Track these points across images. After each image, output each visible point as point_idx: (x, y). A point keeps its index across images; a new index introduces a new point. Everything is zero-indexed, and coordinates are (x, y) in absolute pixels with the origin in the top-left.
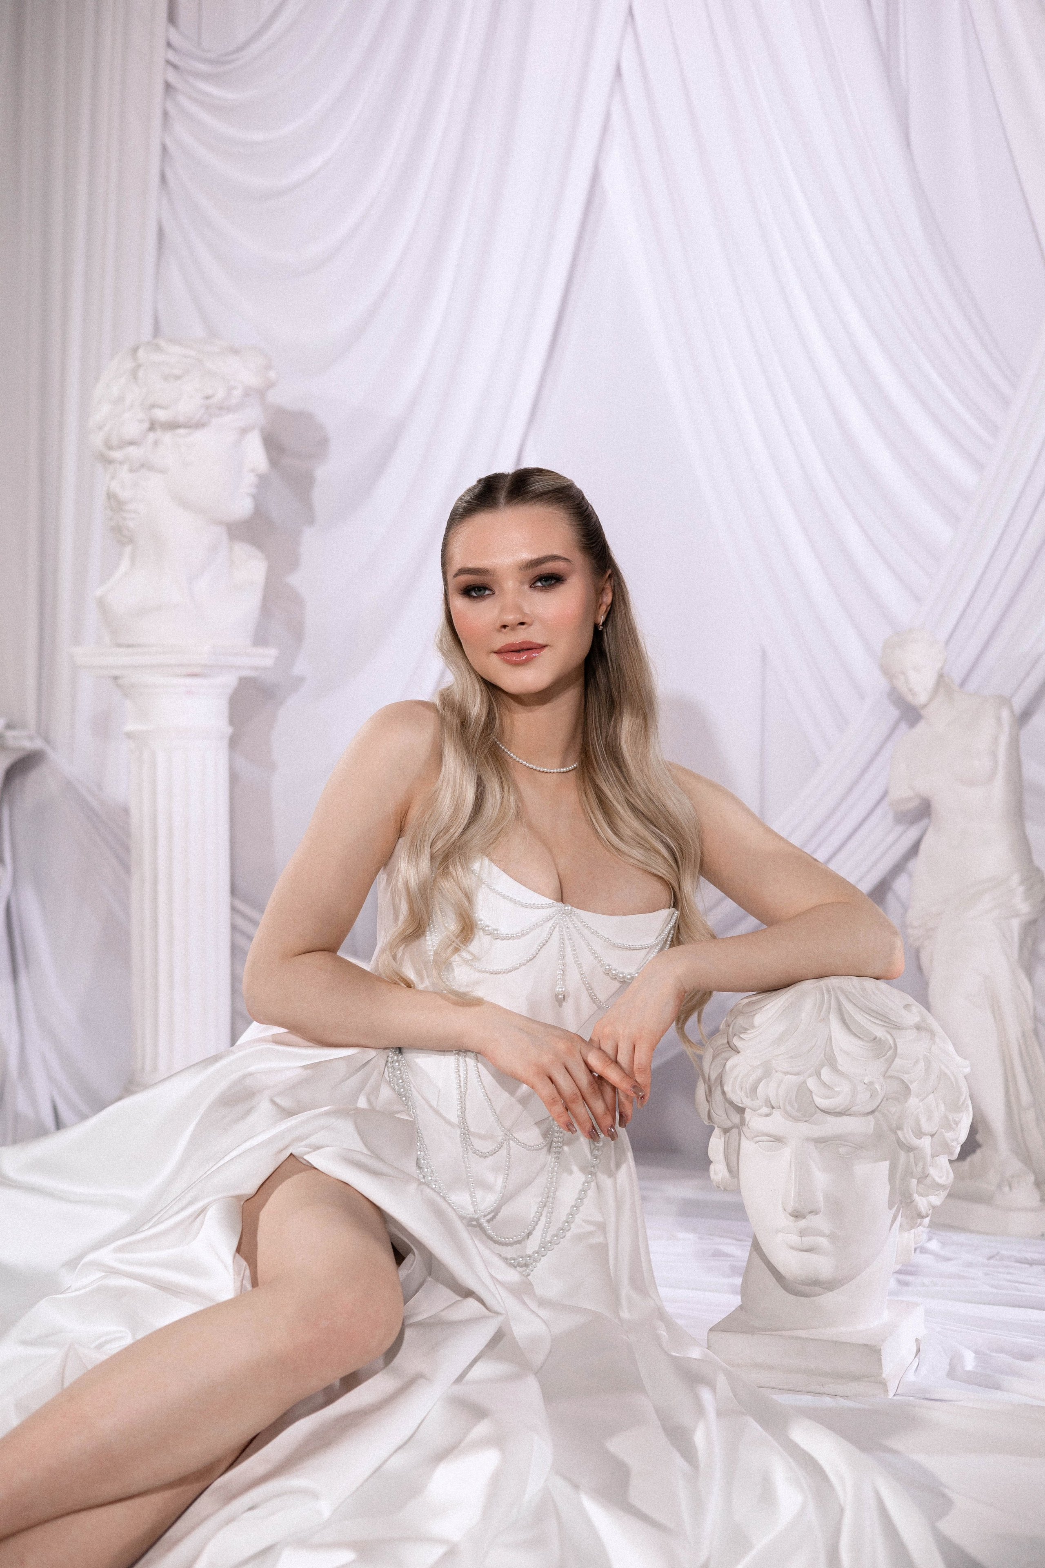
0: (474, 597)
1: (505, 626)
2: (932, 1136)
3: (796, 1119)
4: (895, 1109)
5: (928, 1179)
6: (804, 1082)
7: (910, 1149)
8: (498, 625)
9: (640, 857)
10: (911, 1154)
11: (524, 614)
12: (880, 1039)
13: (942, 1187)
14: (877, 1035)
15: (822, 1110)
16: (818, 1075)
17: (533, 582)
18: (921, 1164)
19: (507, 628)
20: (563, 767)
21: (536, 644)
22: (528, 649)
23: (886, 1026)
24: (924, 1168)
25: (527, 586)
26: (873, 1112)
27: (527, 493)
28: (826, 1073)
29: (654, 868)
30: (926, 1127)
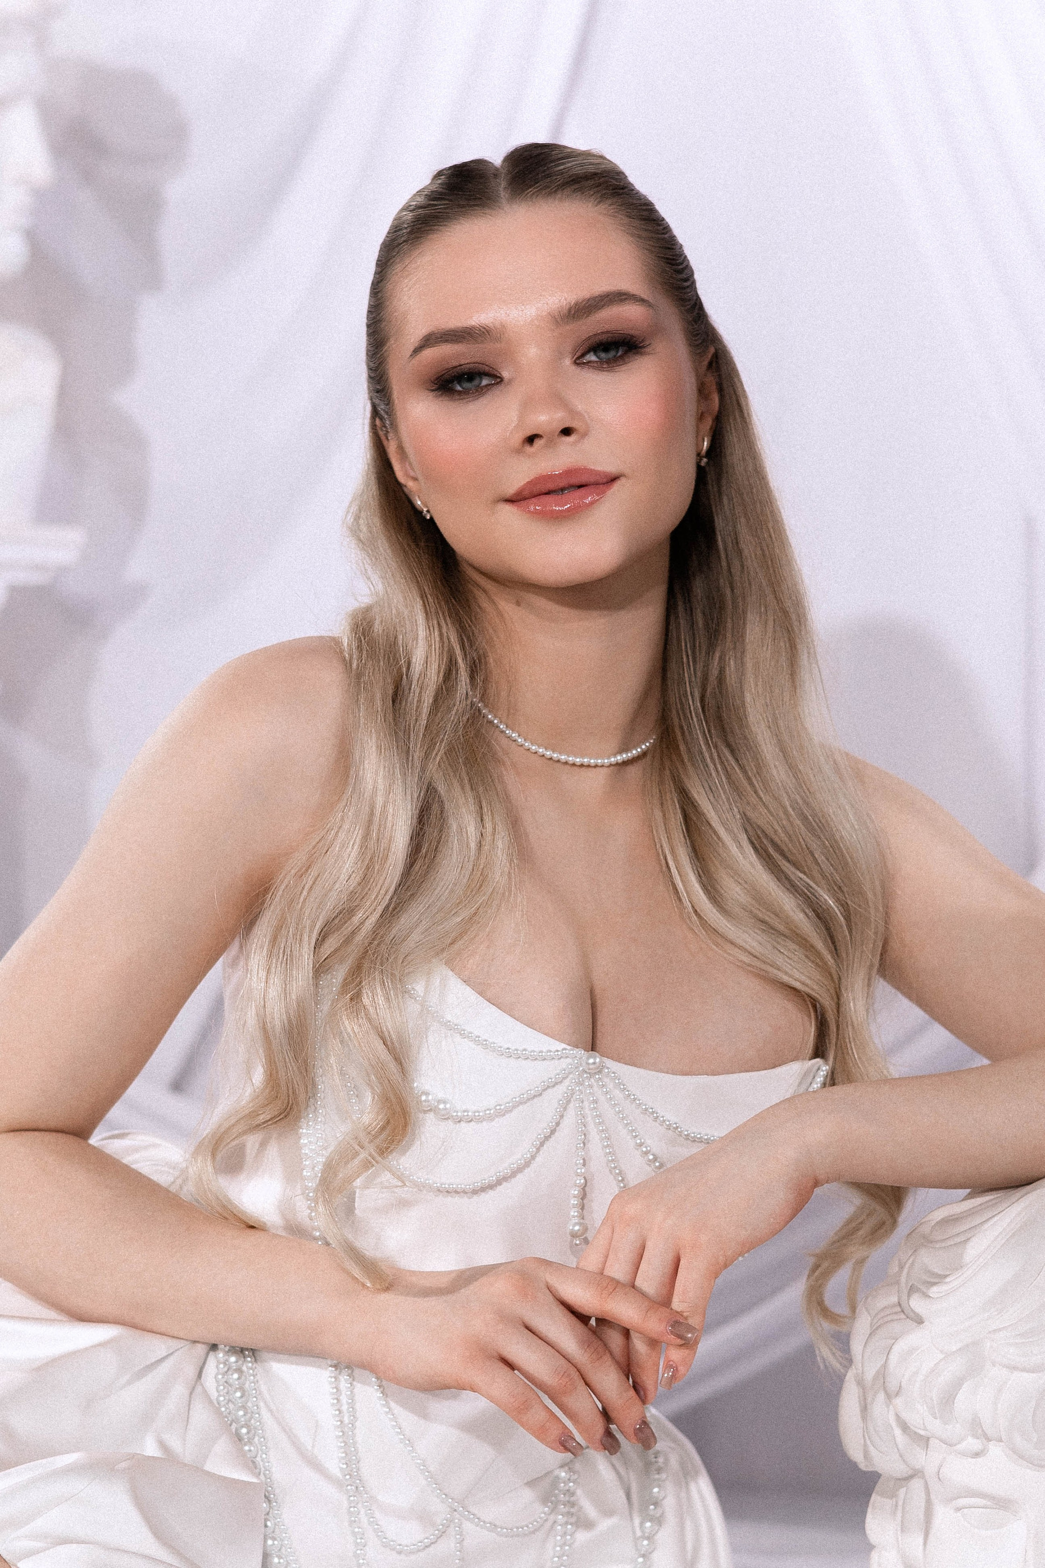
0: (460, 393)
1: (531, 440)
3: (1034, 1464)
8: (519, 437)
9: (757, 949)
11: (573, 412)
17: (579, 354)
19: (538, 443)
20: (620, 752)
21: (597, 473)
22: (580, 486)
25: (568, 362)
27: (549, 176)
29: (786, 973)
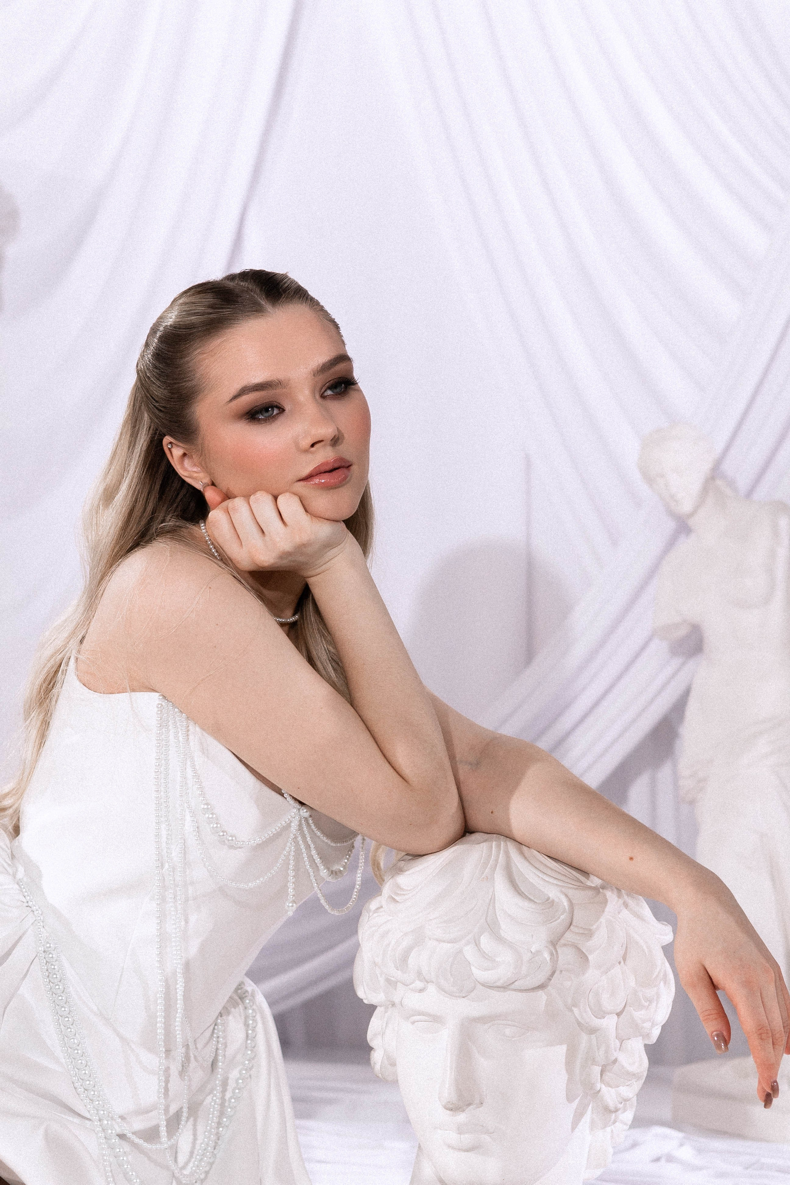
1: (315, 444)
2: (619, 1015)
3: (451, 994)
4: (569, 983)
5: (616, 1067)
6: (460, 951)
7: (592, 1031)
10: (593, 1036)
12: (553, 901)
13: (634, 1076)
14: (550, 896)
15: (483, 985)
16: (477, 944)
17: (323, 391)
18: (603, 1048)
19: (318, 446)
23: (560, 886)
24: (606, 1052)
26: (542, 987)
28: (485, 941)
30: (607, 1004)
